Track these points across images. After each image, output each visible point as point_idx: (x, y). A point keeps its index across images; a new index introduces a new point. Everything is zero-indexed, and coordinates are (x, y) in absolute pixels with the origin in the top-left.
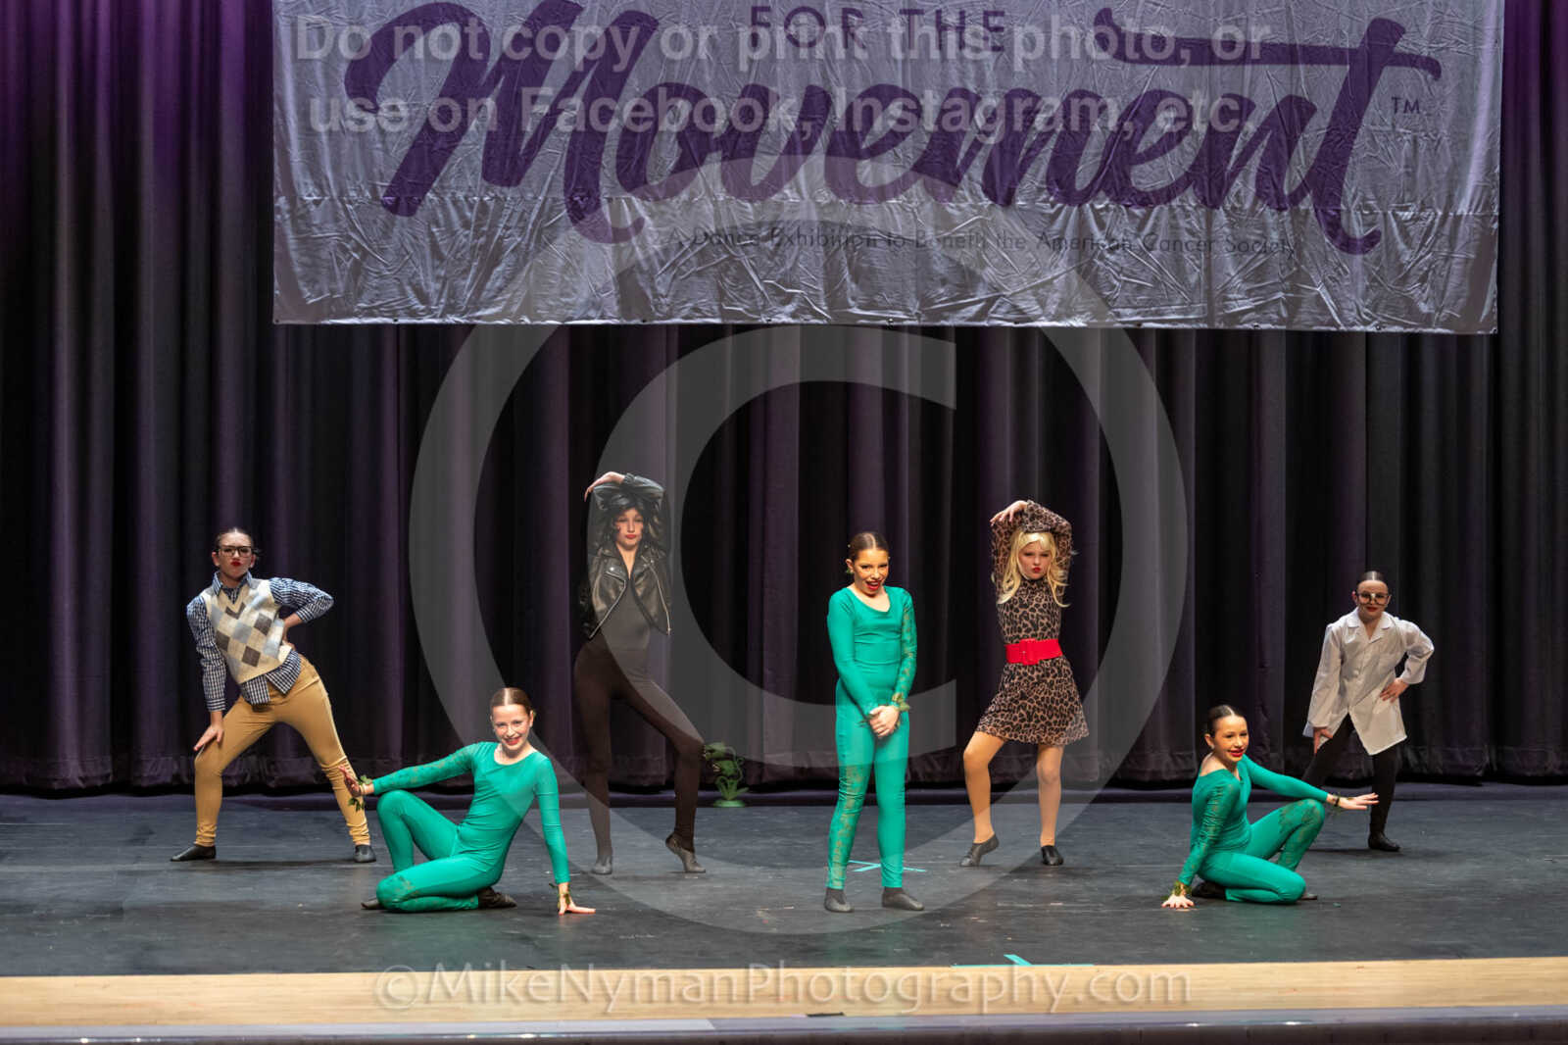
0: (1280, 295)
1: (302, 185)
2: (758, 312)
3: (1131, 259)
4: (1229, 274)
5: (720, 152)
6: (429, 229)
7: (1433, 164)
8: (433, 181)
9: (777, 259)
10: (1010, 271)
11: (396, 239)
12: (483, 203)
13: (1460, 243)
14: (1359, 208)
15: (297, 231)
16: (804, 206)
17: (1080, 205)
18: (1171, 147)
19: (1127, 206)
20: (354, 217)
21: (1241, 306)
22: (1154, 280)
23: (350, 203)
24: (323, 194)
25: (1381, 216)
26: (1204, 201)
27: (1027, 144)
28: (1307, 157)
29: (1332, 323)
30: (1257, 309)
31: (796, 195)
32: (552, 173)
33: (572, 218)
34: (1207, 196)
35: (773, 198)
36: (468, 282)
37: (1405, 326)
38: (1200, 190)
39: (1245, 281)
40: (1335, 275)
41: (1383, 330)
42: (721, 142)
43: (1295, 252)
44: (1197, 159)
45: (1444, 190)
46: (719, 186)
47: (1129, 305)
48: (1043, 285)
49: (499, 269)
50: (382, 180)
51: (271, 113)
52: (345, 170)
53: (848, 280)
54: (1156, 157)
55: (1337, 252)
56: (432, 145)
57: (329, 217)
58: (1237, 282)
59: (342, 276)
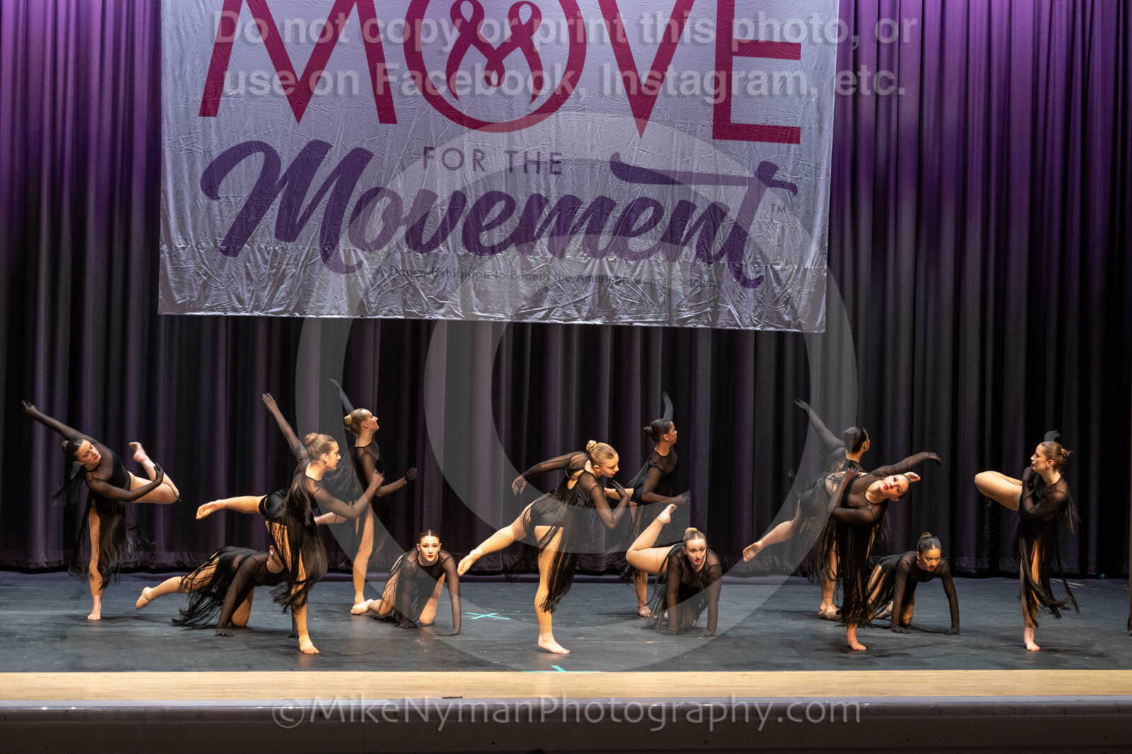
0: (709, 309)
1: (176, 240)
2: (424, 313)
3: (627, 288)
4: (681, 298)
5: (406, 226)
6: (245, 263)
7: (793, 241)
8: (248, 238)
9: (435, 284)
10: (562, 293)
11: (227, 270)
12: (275, 250)
13: (807, 283)
14: (752, 263)
15: (172, 264)
16: (450, 256)
17: (600, 259)
18: (650, 228)
19: (626, 260)
20: (204, 256)
21: (687, 315)
22: (641, 301)
23: (202, 249)
24: (187, 244)
25: (764, 268)
26: (668, 258)
27: (572, 225)
28: (725, 234)
29: (737, 325)
30: (697, 317)
31: (446, 250)
32: (313, 235)
33: (324, 260)
34: (670, 255)
35: (435, 251)
36: (266, 293)
37: (777, 327)
38: (666, 252)
39: (689, 301)
40: (738, 299)
41: (764, 329)
42: (406, 220)
43: (716, 286)
44: (665, 235)
45: (798, 255)
46: (404, 244)
47: (626, 313)
48: (579, 301)
49: (283, 287)
50: (220, 237)
51: (159, 199)
52: (199, 231)
53: (474, 296)
54: (642, 233)
55: (740, 287)
56: (247, 219)
57: (190, 256)
58: (685, 302)
59: (197, 289)
